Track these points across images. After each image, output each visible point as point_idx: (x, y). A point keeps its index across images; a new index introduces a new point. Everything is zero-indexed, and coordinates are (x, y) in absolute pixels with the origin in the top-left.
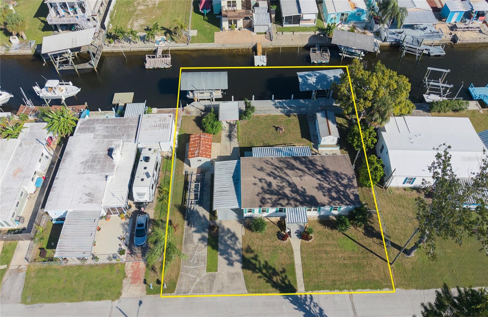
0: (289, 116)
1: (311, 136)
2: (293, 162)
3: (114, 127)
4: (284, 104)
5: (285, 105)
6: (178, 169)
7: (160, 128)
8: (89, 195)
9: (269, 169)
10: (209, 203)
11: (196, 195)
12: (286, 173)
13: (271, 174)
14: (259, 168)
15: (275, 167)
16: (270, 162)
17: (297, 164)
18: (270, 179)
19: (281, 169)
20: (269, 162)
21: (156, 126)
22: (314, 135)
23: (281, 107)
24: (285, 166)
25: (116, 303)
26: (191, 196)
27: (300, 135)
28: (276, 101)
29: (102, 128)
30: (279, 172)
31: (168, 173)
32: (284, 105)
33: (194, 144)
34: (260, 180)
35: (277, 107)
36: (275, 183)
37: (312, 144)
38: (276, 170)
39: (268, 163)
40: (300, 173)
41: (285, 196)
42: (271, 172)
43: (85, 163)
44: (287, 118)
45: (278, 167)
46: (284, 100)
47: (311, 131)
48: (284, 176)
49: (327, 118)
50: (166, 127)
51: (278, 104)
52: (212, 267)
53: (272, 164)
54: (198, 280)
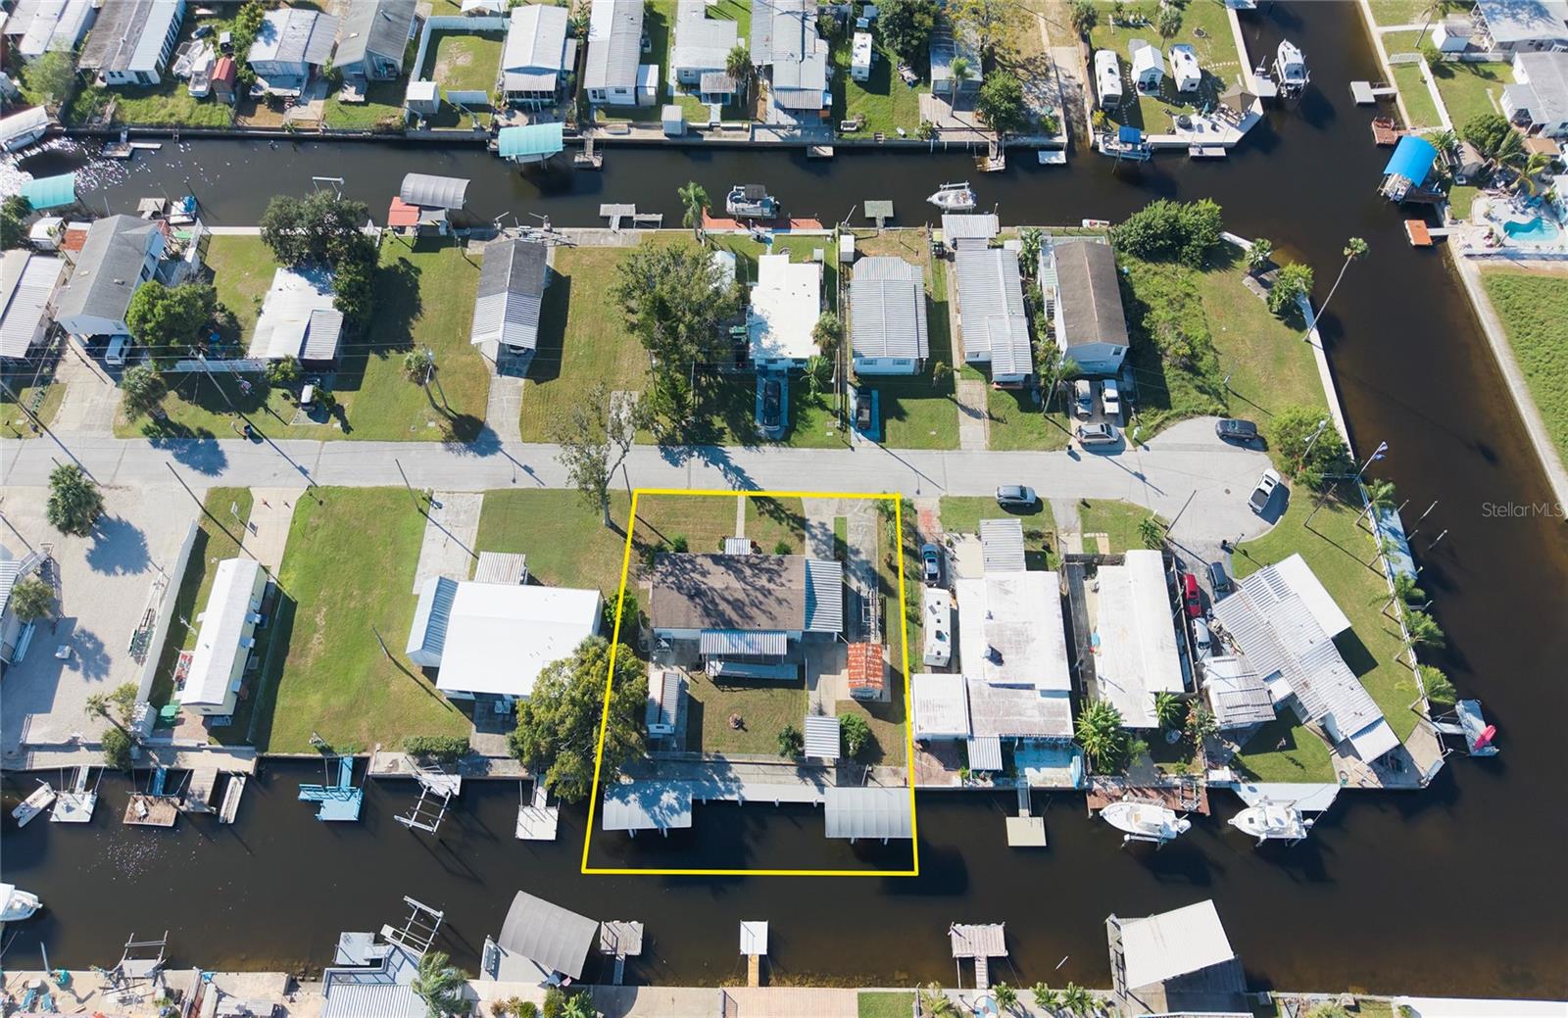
0: (718, 755)
1: (686, 708)
2: (735, 617)
3: (1008, 714)
5: (721, 784)
6: (897, 655)
7: (932, 702)
8: (1007, 592)
10: (849, 599)
11: (867, 612)
16: (765, 617)
17: (730, 612)
18: (771, 586)
20: (767, 615)
21: (939, 706)
22: (683, 708)
23: (730, 780)
24: (747, 609)
25: (943, 494)
26: (874, 611)
27: (705, 710)
29: (1029, 713)
31: (912, 648)
32: (724, 786)
33: (875, 670)
34: (783, 585)
36: (763, 581)
37: (689, 692)
41: (752, 566)
43: (1029, 640)
44: (722, 750)
45: (756, 607)
46: (720, 798)
48: (752, 592)
49: (661, 706)
50: (925, 705)
51: (733, 790)
52: (840, 522)
54: (855, 510)
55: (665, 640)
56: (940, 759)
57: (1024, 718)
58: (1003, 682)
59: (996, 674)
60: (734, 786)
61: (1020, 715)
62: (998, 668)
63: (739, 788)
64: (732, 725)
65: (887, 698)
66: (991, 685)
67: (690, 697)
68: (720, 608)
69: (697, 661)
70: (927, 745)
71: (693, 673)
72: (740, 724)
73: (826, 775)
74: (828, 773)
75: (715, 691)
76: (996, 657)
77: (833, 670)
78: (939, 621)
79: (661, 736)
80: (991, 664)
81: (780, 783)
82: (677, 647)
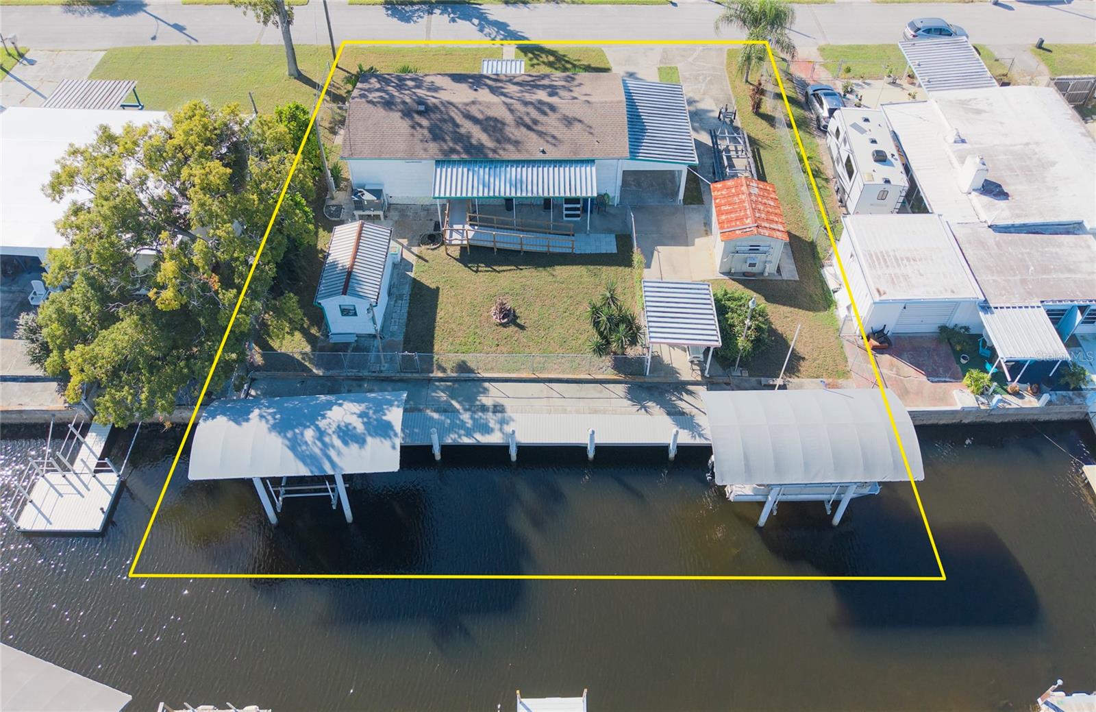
0: (463, 367)
1: (407, 298)
3: (1046, 270)
4: (469, 424)
5: (466, 417)
7: (891, 254)
9: (551, 123)
12: (511, 111)
13: (548, 111)
14: (577, 124)
15: (535, 127)
16: (548, 142)
17: (478, 135)
19: (520, 123)
20: (550, 139)
21: (908, 259)
22: (400, 297)
23: (484, 408)
27: (442, 299)
28: (495, 438)
29: (1084, 265)
30: (528, 114)
32: (472, 418)
35: (498, 409)
37: (412, 275)
38: (535, 122)
39: (554, 137)
40: (474, 111)
42: (545, 114)
44: (471, 360)
45: (529, 128)
46: (466, 440)
47: (405, 310)
50: (878, 259)
51: (492, 424)
52: (668, 71)
53: (541, 134)
55: (371, 191)
56: (918, 365)
57: (1079, 276)
58: (1018, 221)
59: (1001, 212)
60: (492, 419)
61: (1070, 271)
62: (1002, 204)
63: (503, 422)
64: (495, 319)
65: (790, 272)
66: (995, 228)
67: (416, 283)
68: (463, 131)
69: (430, 230)
70: (884, 342)
71: (423, 250)
72: (509, 317)
73: (685, 396)
74: (690, 393)
75: (462, 273)
76: (992, 189)
77: (681, 238)
78: (874, 142)
79: (353, 339)
80: (986, 199)
81: (595, 412)
82: (394, 215)
